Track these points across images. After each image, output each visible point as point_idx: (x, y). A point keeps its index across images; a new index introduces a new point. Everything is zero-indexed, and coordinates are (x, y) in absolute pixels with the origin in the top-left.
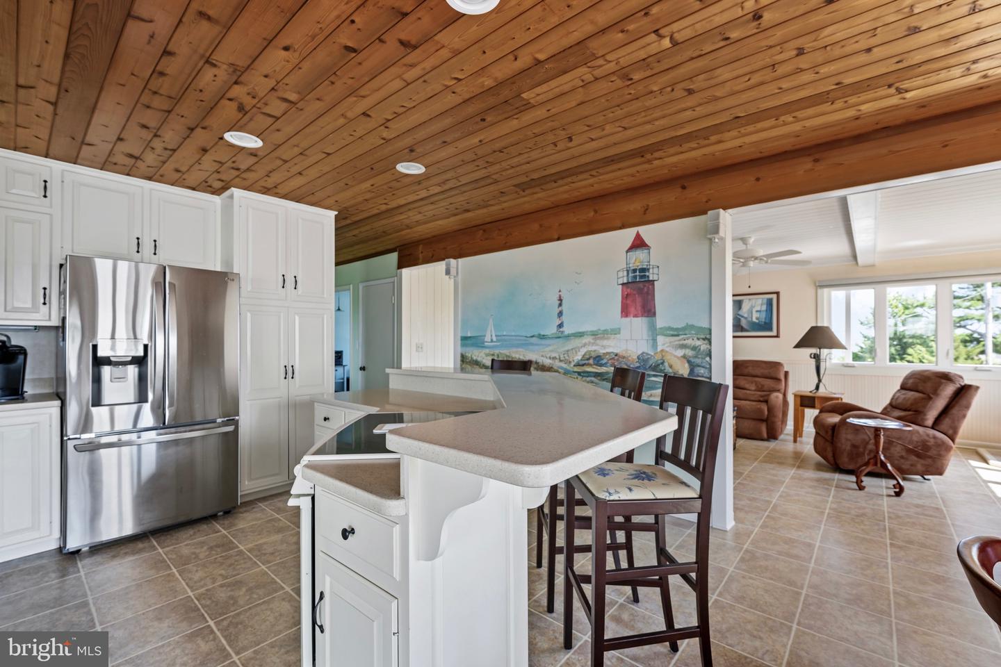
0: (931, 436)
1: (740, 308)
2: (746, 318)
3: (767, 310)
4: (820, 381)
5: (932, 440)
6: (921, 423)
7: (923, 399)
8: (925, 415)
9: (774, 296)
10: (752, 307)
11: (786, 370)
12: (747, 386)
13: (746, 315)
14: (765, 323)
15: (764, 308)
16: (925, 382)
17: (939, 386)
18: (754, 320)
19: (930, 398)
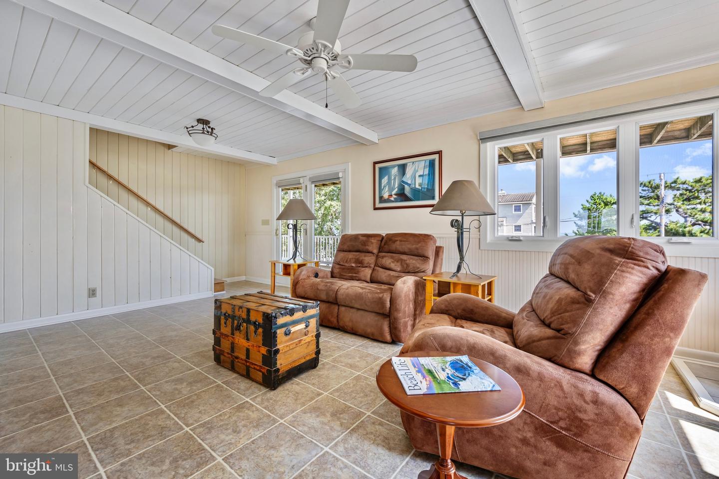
0: (588, 398)
1: (404, 173)
2: (409, 185)
3: (429, 174)
4: (462, 258)
5: (590, 408)
6: (566, 361)
7: (574, 301)
8: (576, 343)
9: (436, 157)
10: (415, 171)
11: (438, 244)
12: (393, 266)
13: (409, 182)
14: (427, 189)
15: (427, 171)
16: (579, 263)
17: (609, 273)
18: (417, 186)
19: (589, 302)
